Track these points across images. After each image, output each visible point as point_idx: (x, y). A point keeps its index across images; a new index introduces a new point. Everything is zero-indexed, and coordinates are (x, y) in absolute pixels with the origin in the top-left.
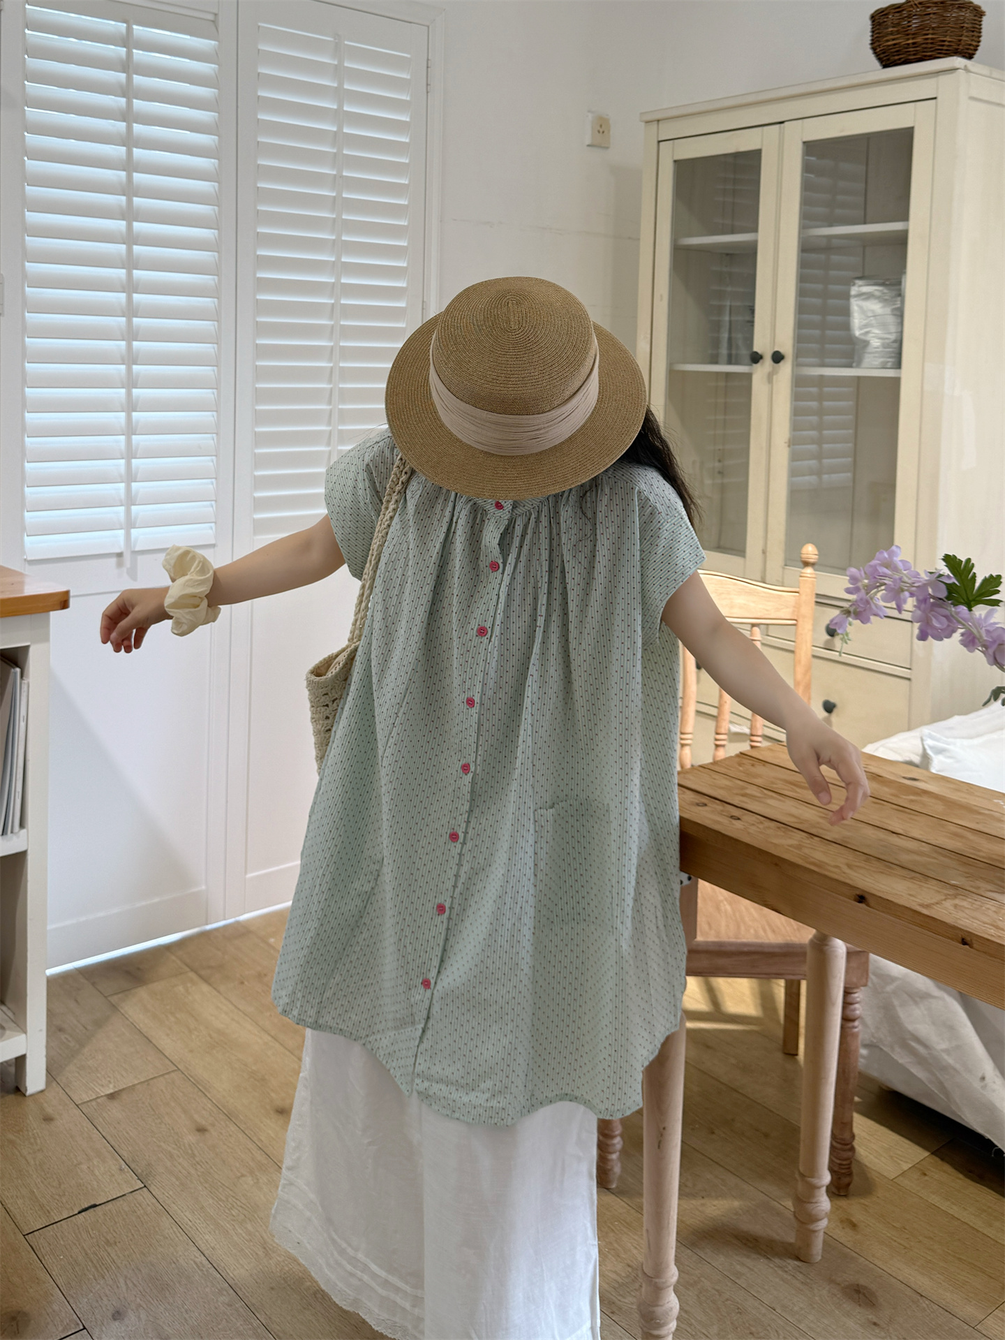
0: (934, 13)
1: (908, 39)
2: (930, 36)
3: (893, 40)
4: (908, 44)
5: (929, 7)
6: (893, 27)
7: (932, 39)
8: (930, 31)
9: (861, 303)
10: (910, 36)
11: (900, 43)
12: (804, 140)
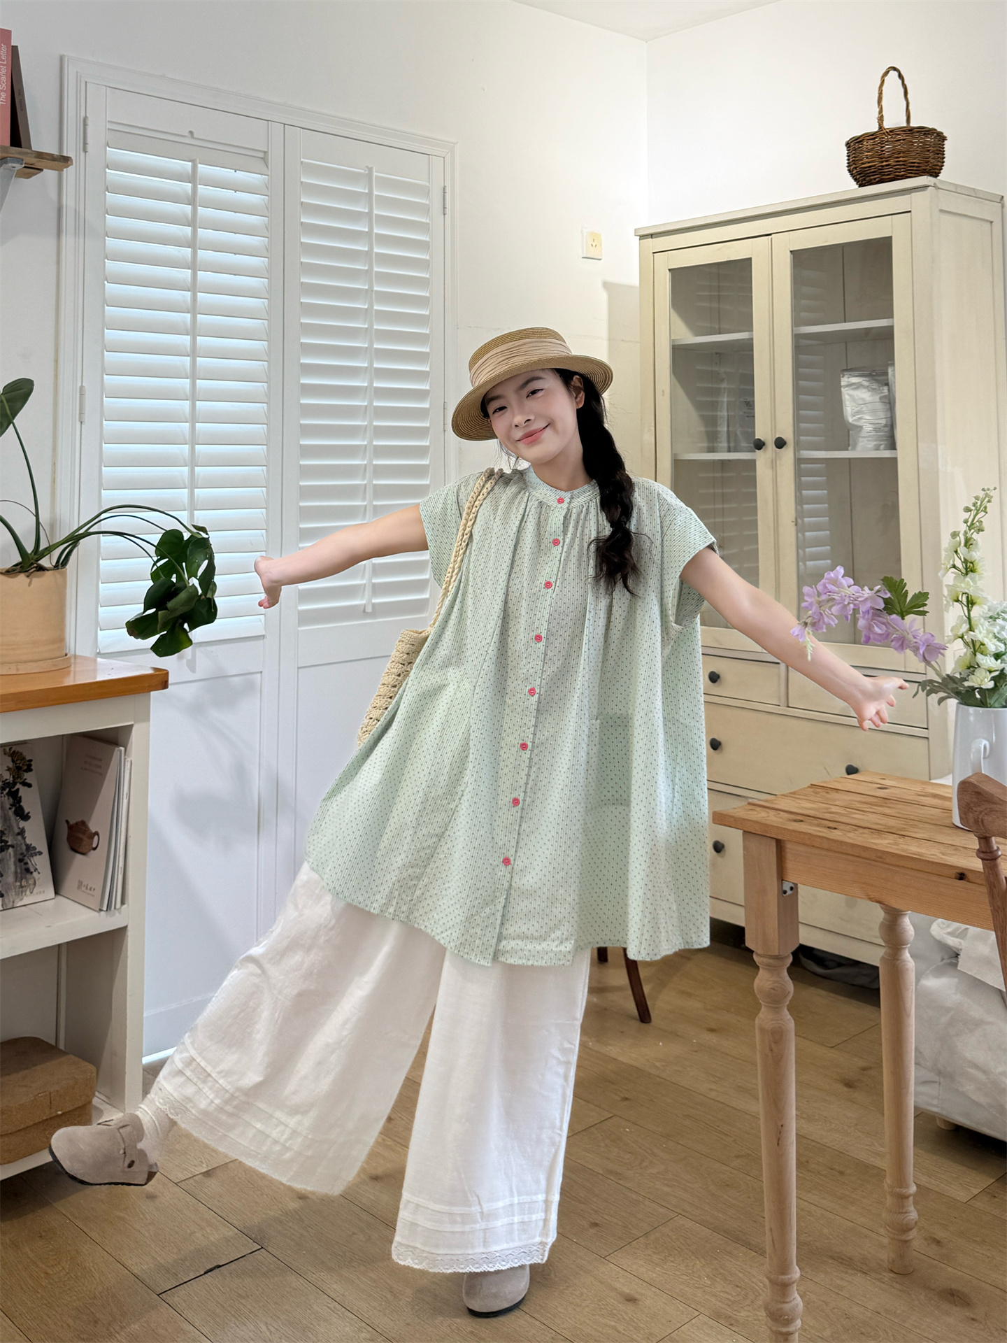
0: (904, 140)
1: (882, 162)
2: (901, 159)
3: (869, 162)
4: (882, 166)
5: (899, 135)
6: (868, 152)
7: (903, 161)
8: (901, 155)
9: (851, 392)
10: (884, 159)
11: (875, 165)
12: (791, 249)
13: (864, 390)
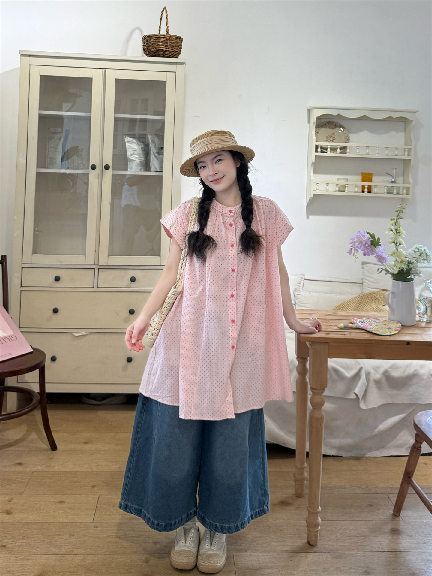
0: (175, 41)
1: (167, 48)
2: (174, 49)
3: (161, 47)
4: (166, 50)
5: (174, 38)
6: (161, 43)
7: (174, 50)
8: (174, 47)
9: (130, 145)
10: (168, 48)
11: (163, 49)
12: (116, 78)
13: (135, 145)
